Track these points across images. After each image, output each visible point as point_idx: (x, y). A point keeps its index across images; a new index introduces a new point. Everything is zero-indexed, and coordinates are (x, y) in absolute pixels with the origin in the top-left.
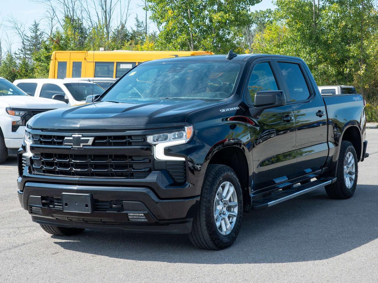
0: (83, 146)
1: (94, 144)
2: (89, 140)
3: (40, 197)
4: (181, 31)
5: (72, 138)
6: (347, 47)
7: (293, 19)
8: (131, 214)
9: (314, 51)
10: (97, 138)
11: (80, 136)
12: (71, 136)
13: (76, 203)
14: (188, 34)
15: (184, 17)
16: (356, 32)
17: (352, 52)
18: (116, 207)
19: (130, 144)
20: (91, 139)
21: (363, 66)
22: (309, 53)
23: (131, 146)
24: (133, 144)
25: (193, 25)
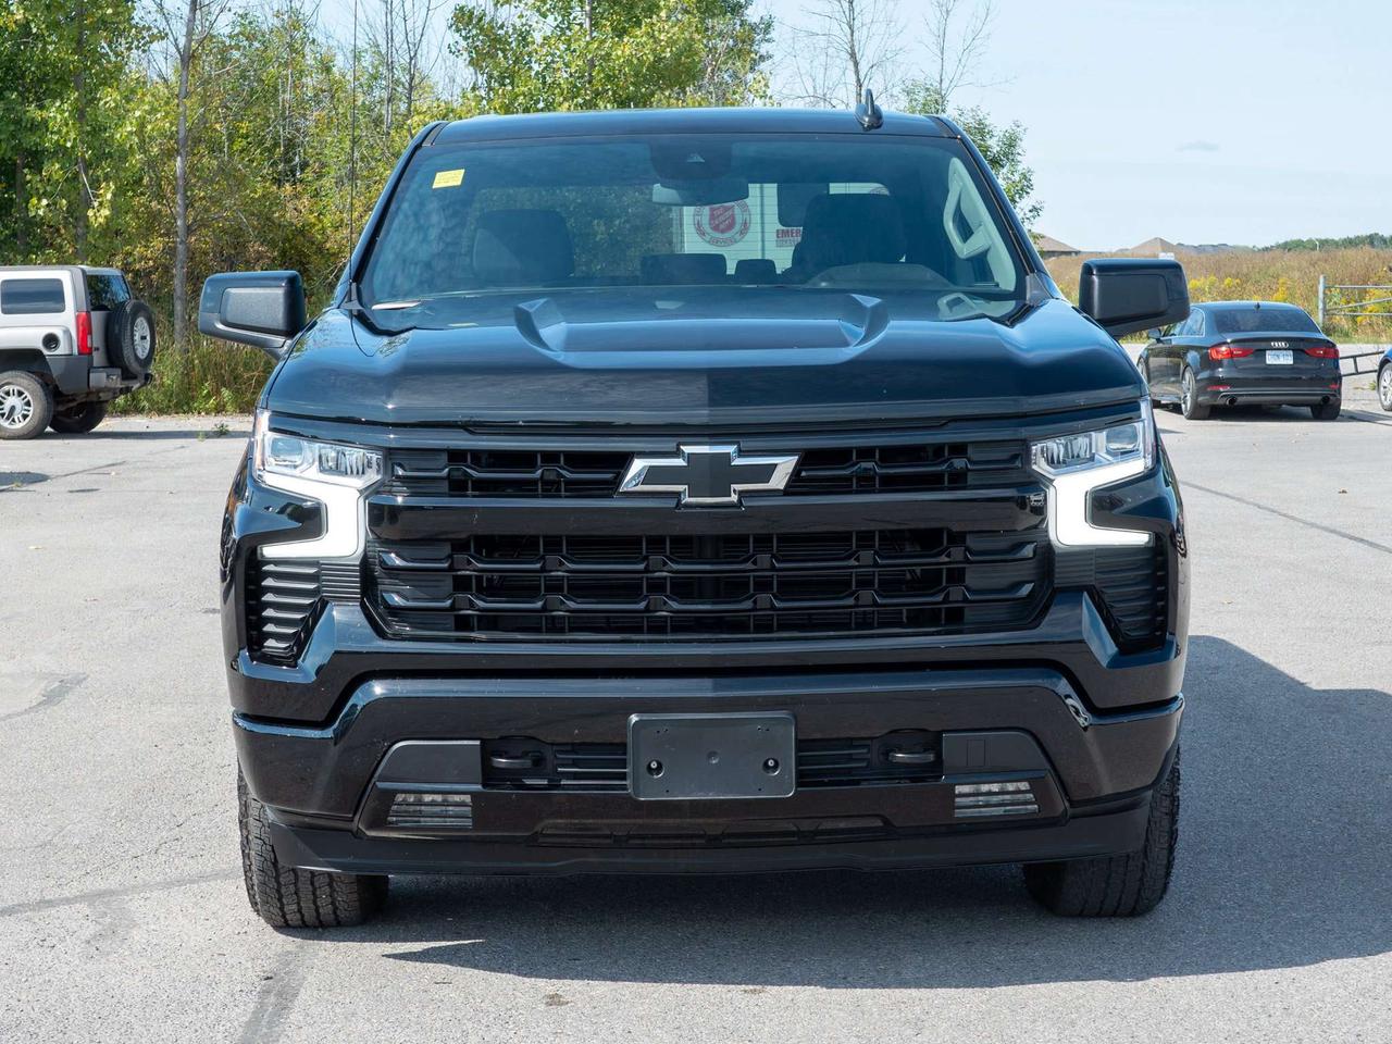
0: (741, 494)
1: (796, 484)
2: (776, 465)
3: (478, 743)
5: (680, 462)
6: (33, 112)
8: (966, 789)
10: (808, 458)
11: (731, 449)
12: (677, 453)
13: (712, 754)
17: (56, 133)
18: (908, 761)
19: (958, 480)
20: (785, 466)
21: (102, 191)
23: (964, 488)
24: (971, 479)
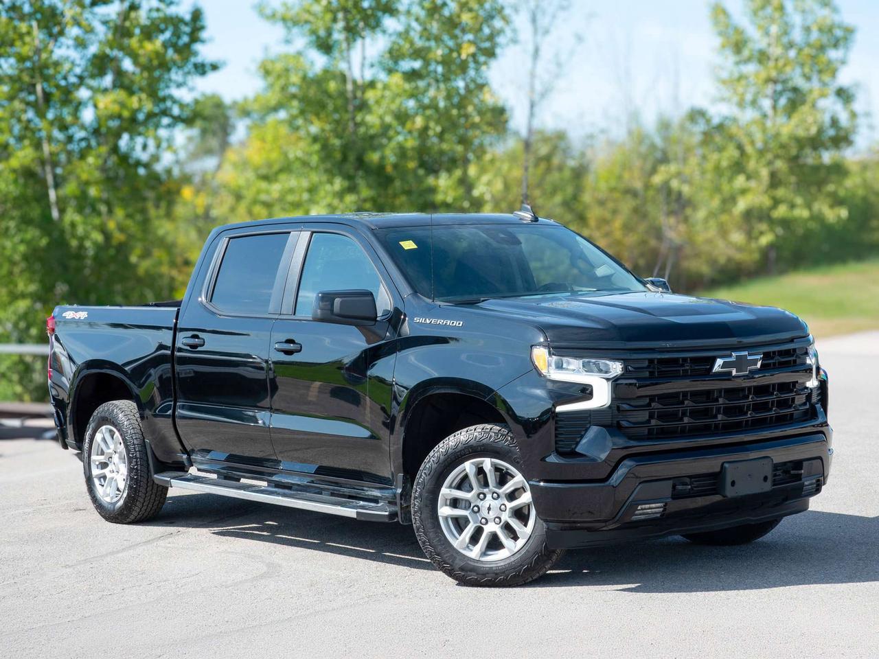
2: (758, 360)
4: (20, 139)
6: (431, 181)
7: (302, 112)
9: (352, 189)
11: (746, 353)
14: (38, 146)
15: (28, 104)
16: (451, 146)
22: (341, 195)
25: (52, 123)
